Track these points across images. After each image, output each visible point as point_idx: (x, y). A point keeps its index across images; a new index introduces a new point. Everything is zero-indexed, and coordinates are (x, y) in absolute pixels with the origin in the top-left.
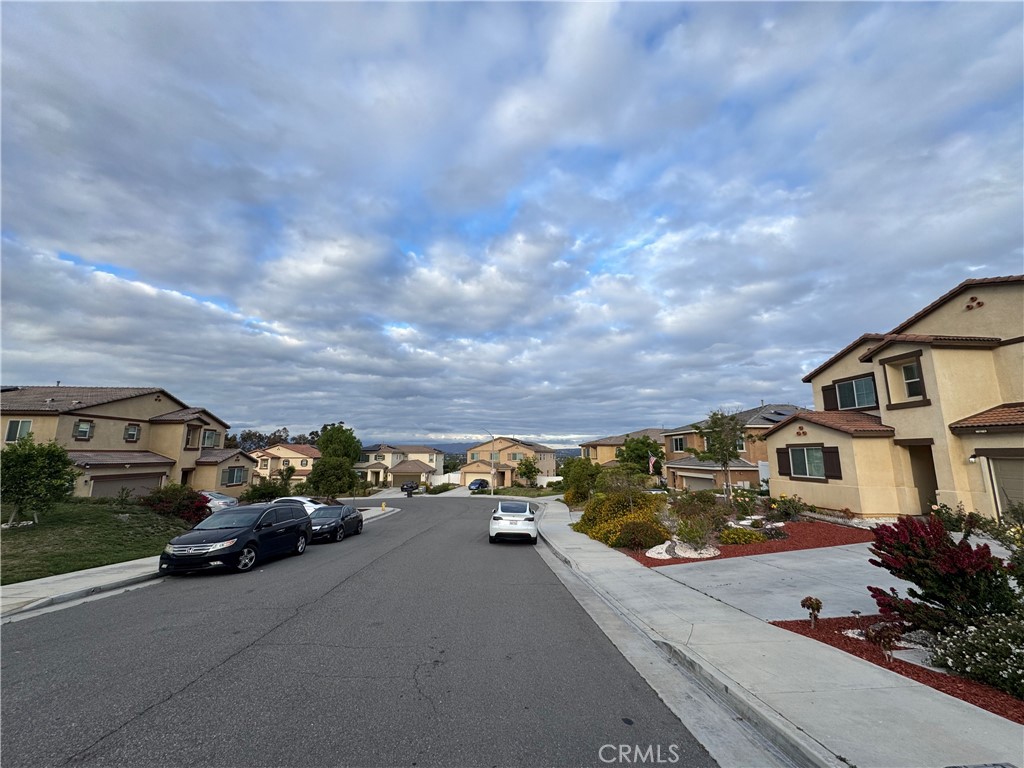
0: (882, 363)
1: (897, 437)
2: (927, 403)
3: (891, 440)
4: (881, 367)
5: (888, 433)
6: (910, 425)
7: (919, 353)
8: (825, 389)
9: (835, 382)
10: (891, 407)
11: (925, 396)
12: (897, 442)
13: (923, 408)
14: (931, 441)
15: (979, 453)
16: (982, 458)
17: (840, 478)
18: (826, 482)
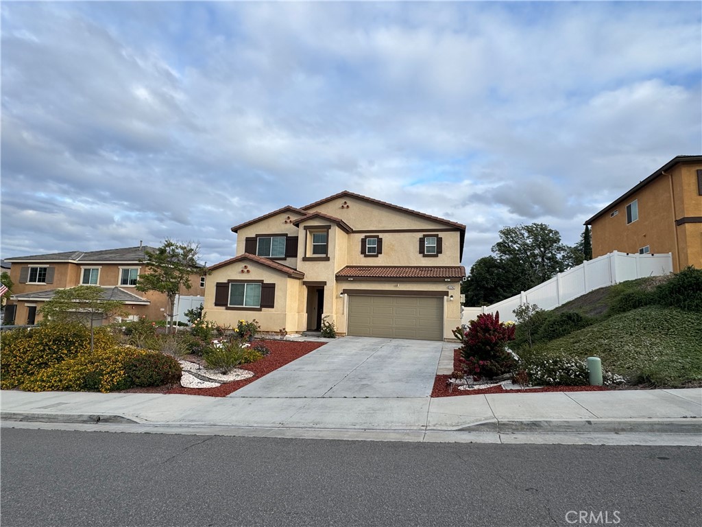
0: (306, 228)
1: (305, 280)
2: (327, 259)
3: (301, 281)
4: (305, 231)
5: (299, 276)
6: (316, 272)
7: (329, 227)
8: (248, 240)
9: (257, 236)
10: (305, 259)
11: (327, 255)
12: (304, 283)
13: (324, 262)
14: (325, 283)
15: (345, 291)
16: (346, 295)
17: (272, 306)
18: (260, 310)
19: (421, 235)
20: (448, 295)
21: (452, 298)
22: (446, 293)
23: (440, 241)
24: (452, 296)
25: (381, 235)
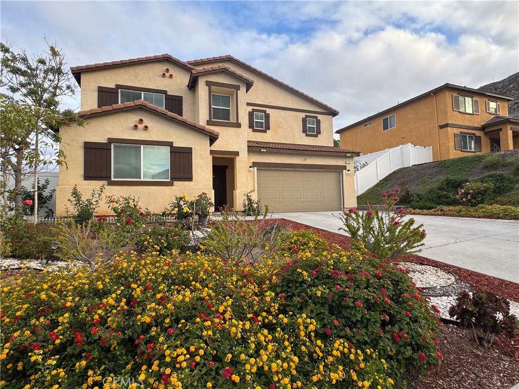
0: (208, 84)
2: (238, 125)
4: (207, 88)
7: (238, 88)
8: (102, 91)
9: (118, 86)
10: (210, 123)
12: (211, 152)
13: (234, 128)
14: (237, 154)
15: (255, 164)
16: (256, 168)
17: (190, 179)
18: (170, 184)
19: (303, 115)
20: (346, 169)
21: (349, 172)
22: (345, 168)
23: (318, 122)
24: (349, 170)
25: (268, 111)
